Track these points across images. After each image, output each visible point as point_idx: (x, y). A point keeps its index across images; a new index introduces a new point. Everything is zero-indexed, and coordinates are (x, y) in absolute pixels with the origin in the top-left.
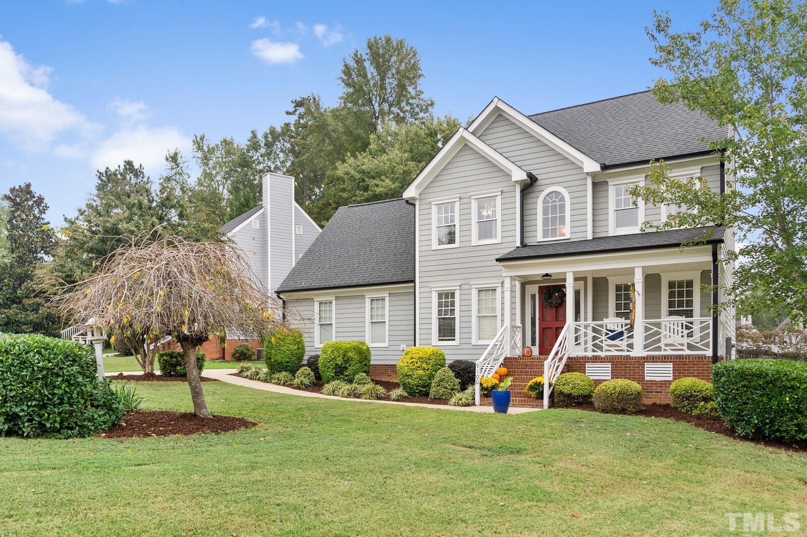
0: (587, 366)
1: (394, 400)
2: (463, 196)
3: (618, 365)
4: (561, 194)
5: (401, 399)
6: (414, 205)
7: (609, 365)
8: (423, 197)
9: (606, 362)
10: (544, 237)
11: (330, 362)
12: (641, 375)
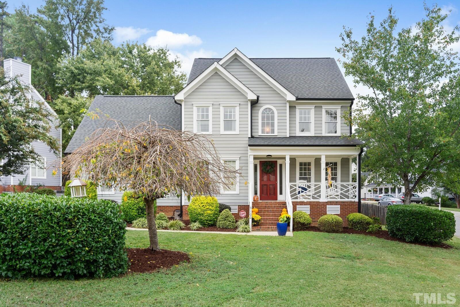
0: (297, 207)
1: (195, 230)
2: (215, 103)
3: (313, 206)
4: (272, 109)
5: (199, 229)
6: (181, 105)
7: (309, 206)
8: (188, 100)
9: (307, 205)
10: (262, 133)
11: (134, 205)
12: (325, 212)
